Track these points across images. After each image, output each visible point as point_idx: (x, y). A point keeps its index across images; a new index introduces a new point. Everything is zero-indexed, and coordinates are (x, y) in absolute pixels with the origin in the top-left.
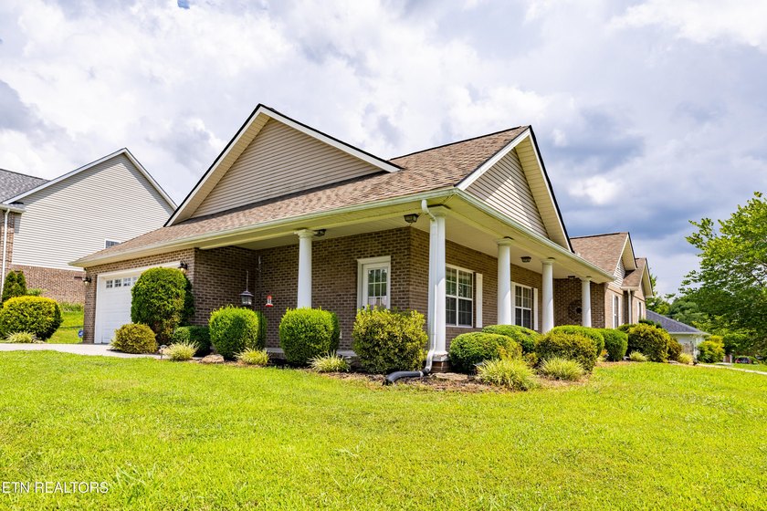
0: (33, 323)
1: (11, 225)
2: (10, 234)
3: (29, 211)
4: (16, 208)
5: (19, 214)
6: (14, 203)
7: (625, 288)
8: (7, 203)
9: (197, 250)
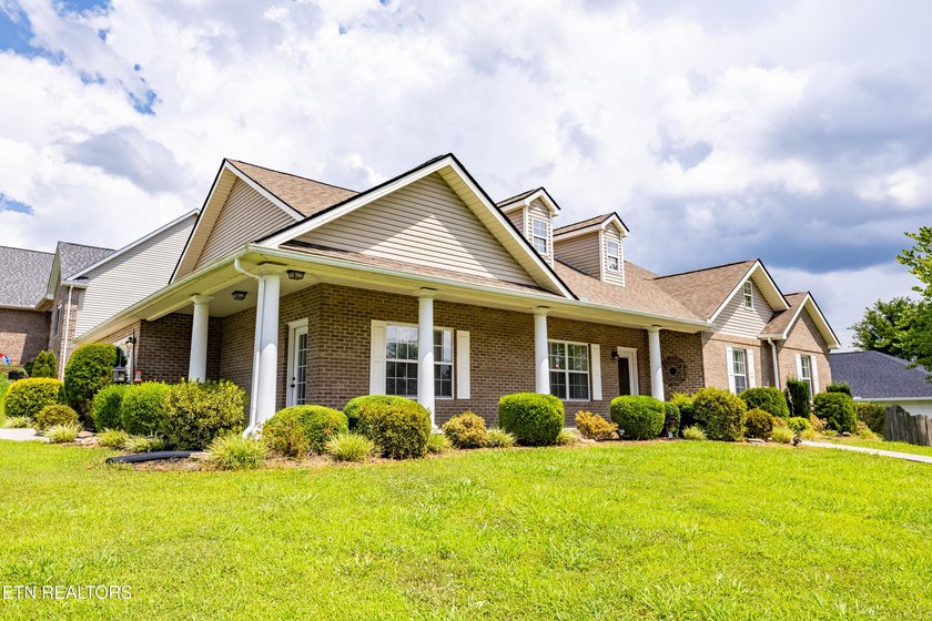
0: (33, 407)
1: (75, 302)
2: (73, 311)
3: (92, 286)
4: (79, 284)
5: (82, 290)
6: (78, 279)
7: (764, 336)
8: (71, 279)
9: (143, 322)
